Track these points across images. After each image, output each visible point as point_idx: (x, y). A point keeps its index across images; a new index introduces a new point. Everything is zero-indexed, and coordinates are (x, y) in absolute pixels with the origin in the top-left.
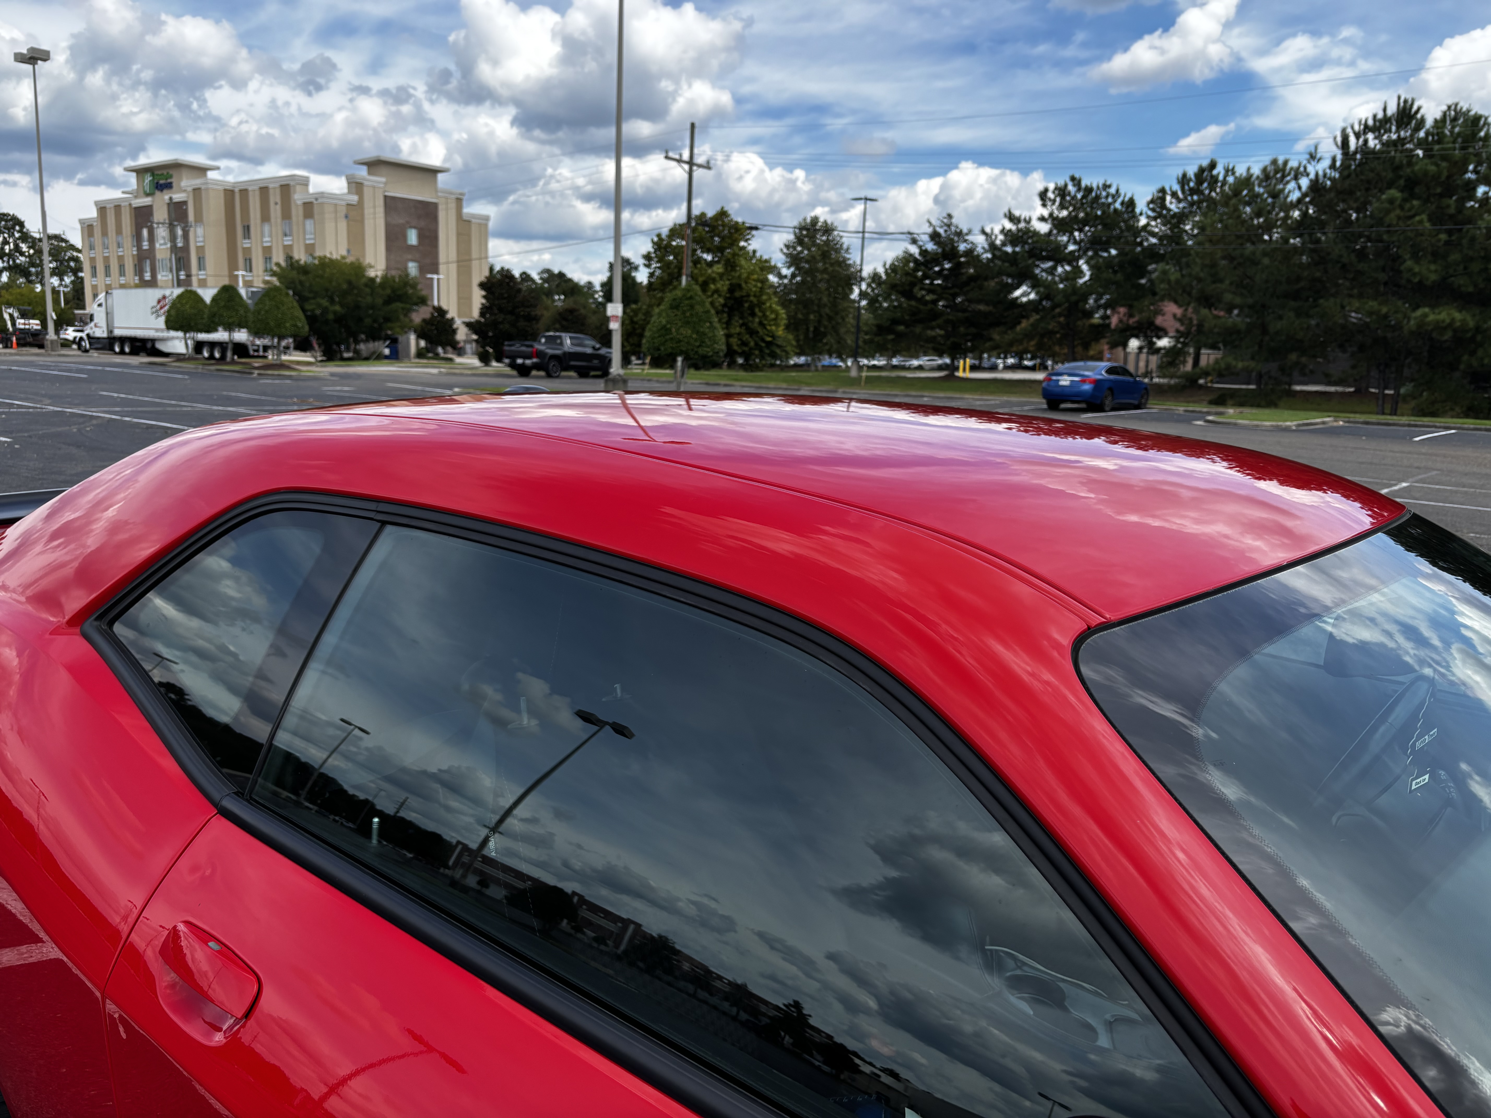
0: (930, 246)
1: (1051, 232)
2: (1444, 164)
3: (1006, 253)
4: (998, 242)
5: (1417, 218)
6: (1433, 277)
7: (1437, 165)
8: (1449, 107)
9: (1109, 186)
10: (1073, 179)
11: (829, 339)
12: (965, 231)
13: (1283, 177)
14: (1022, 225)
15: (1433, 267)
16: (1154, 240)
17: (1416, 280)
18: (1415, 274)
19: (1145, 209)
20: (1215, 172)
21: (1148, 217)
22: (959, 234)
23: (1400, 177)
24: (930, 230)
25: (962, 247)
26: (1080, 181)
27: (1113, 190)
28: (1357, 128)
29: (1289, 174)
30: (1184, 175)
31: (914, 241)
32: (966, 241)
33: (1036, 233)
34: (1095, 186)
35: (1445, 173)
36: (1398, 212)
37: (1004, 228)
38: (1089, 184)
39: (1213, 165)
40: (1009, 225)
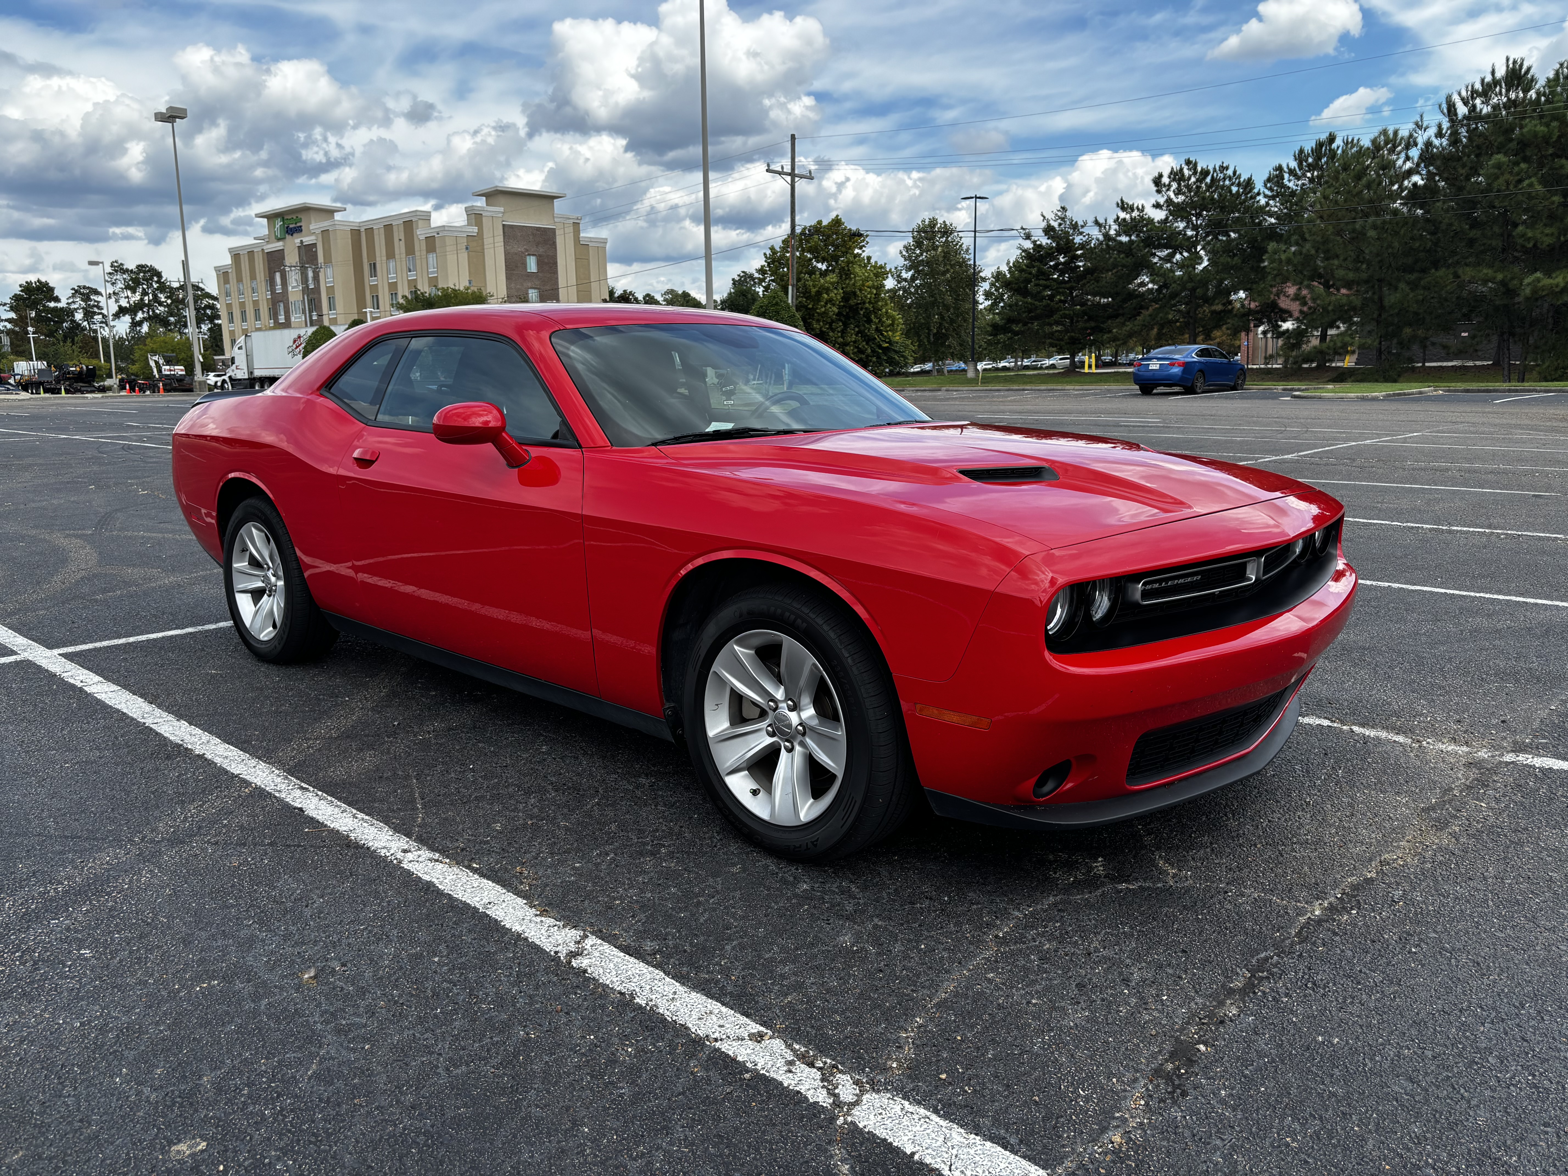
0: (1044, 241)
1: (1167, 218)
2: (1555, 124)
3: (1121, 242)
4: (1112, 232)
5: (1526, 182)
6: (1548, 240)
7: (1547, 125)
8: (1562, 65)
9: (1227, 168)
10: (1188, 162)
11: (952, 341)
12: (1080, 223)
13: (1394, 147)
14: (1135, 214)
15: (1548, 231)
16: (1273, 220)
17: (1530, 245)
18: (1529, 239)
19: (1262, 189)
20: (1334, 146)
21: (1265, 196)
22: (1075, 226)
23: (1511, 140)
24: (1044, 224)
25: (1078, 240)
26: (1196, 164)
27: (1230, 172)
28: (1464, 93)
29: (1400, 144)
30: (1301, 151)
31: (1028, 237)
32: (1081, 233)
33: (1150, 221)
34: (1211, 168)
35: (1556, 134)
36: (1507, 176)
37: (1118, 218)
38: (1205, 167)
39: (1332, 139)
40: (1122, 215)
